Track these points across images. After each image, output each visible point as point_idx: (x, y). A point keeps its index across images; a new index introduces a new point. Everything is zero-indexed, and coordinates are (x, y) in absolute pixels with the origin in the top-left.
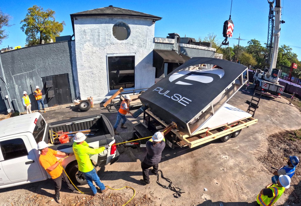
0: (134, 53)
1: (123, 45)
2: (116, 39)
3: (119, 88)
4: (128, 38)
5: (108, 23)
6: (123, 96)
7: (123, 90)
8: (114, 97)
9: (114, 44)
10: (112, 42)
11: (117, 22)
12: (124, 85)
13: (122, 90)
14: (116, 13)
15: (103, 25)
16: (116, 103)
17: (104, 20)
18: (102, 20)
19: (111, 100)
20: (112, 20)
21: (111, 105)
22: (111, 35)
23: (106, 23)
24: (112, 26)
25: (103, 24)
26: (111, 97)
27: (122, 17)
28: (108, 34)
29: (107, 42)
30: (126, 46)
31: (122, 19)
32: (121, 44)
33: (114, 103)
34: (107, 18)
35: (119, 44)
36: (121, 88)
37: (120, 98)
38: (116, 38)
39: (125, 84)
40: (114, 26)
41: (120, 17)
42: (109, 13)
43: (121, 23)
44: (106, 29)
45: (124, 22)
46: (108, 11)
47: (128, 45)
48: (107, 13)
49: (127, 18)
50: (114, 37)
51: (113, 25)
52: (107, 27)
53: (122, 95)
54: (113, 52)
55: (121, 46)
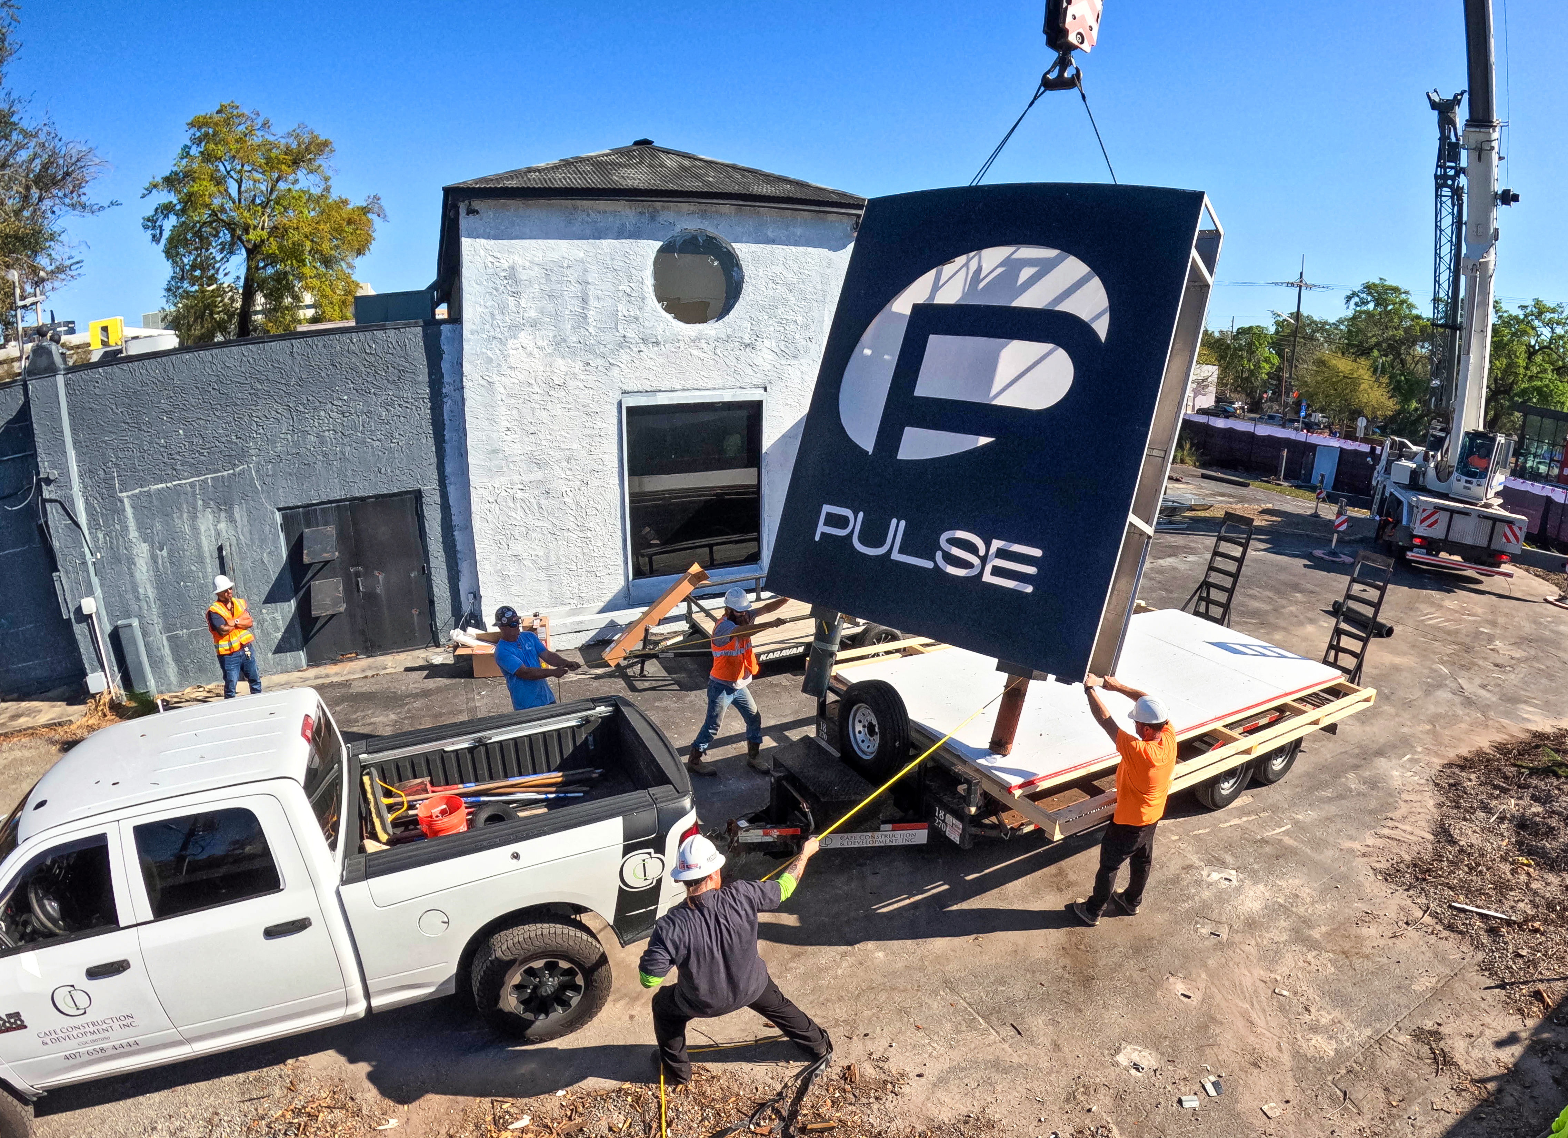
0: (758, 387)
1: (704, 345)
2: (669, 317)
3: (684, 569)
4: (732, 313)
5: (632, 236)
6: (702, 609)
7: (706, 578)
8: (657, 614)
9: (657, 343)
10: (648, 331)
11: (678, 229)
12: (707, 550)
13: (698, 577)
14: (671, 186)
15: (607, 245)
16: (670, 642)
17: (611, 219)
18: (600, 217)
19: (647, 630)
20: (653, 218)
21: (643, 658)
22: (643, 299)
23: (619, 236)
24: (650, 248)
25: (605, 242)
26: (645, 614)
27: (703, 207)
28: (628, 290)
29: (622, 332)
30: (718, 351)
31: (704, 215)
32: (693, 341)
33: (657, 643)
34: (628, 211)
35: (682, 344)
36: (695, 568)
37: (688, 617)
38: (668, 310)
39: (711, 546)
40: (661, 251)
41: (692, 208)
42: (641, 186)
43: (694, 238)
44: (618, 264)
45: (712, 231)
46: (630, 172)
47: (730, 346)
48: (630, 183)
49: (727, 208)
50: (658, 306)
51: (658, 244)
52: (626, 255)
53: (701, 602)
54: (656, 385)
55: (695, 352)
